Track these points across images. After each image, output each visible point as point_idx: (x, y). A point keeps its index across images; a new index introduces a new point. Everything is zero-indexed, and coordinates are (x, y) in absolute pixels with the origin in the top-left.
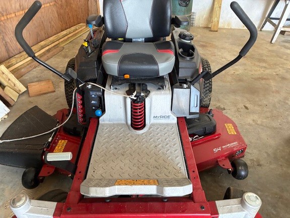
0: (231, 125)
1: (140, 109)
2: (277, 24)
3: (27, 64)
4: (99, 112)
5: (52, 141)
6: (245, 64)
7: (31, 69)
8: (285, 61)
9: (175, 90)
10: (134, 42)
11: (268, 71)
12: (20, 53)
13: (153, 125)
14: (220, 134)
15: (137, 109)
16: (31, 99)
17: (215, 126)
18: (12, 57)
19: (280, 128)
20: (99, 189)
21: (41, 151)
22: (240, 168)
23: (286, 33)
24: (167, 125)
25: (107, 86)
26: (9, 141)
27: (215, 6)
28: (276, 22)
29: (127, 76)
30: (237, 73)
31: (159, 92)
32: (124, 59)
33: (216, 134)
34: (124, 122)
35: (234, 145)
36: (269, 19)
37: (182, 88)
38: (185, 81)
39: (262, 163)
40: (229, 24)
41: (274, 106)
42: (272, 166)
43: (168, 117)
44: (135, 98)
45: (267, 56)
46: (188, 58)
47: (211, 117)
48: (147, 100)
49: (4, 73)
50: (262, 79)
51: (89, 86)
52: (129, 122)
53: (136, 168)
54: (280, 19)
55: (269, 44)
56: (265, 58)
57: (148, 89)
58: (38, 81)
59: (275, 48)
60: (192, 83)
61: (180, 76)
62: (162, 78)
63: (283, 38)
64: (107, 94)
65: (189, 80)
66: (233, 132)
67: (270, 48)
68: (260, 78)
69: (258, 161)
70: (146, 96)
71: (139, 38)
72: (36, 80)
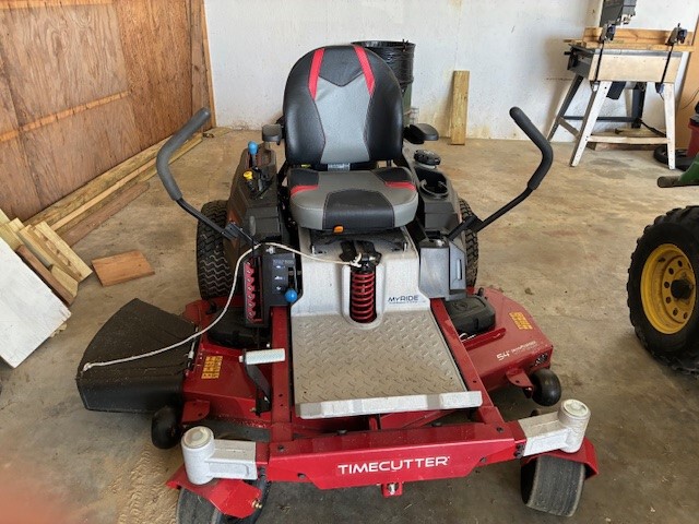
0: (520, 314)
1: (366, 284)
2: (579, 129)
3: (78, 220)
4: (292, 294)
5: (195, 356)
6: (528, 208)
7: (88, 230)
8: (602, 200)
9: (423, 250)
10: (331, 170)
11: (571, 220)
12: (63, 197)
13: (388, 315)
14: (504, 330)
15: (361, 284)
16: (106, 290)
17: (494, 316)
18: (49, 206)
19: (607, 320)
20: (337, 403)
21: (180, 377)
22: (547, 383)
23: (598, 146)
24: (414, 313)
25: (302, 247)
26: (102, 364)
27: (456, 96)
28: (576, 124)
29: (339, 229)
30: (515, 224)
31: (396, 255)
32: (333, 201)
33: (497, 329)
34: (336, 312)
35: (530, 347)
36: (562, 119)
37: (436, 246)
38: (437, 235)
39: (582, 379)
40: (484, 132)
41: (591, 282)
42: (600, 384)
43: (415, 298)
44: (359, 266)
45: (567, 191)
46: (438, 196)
47: (484, 301)
48: (379, 269)
49: (46, 239)
50: (564, 233)
51: (271, 250)
52: (347, 311)
53: (377, 383)
54: (584, 119)
55: (567, 169)
56: (564, 196)
57: (377, 250)
58: (112, 254)
59: (580, 176)
60: (450, 237)
61: (427, 226)
62: (398, 230)
63: (592, 156)
64: (306, 262)
65: (444, 232)
66: (527, 326)
67: (570, 177)
68: (559, 232)
69: (575, 377)
70: (378, 262)
71: (341, 164)
72: (105, 252)
